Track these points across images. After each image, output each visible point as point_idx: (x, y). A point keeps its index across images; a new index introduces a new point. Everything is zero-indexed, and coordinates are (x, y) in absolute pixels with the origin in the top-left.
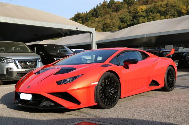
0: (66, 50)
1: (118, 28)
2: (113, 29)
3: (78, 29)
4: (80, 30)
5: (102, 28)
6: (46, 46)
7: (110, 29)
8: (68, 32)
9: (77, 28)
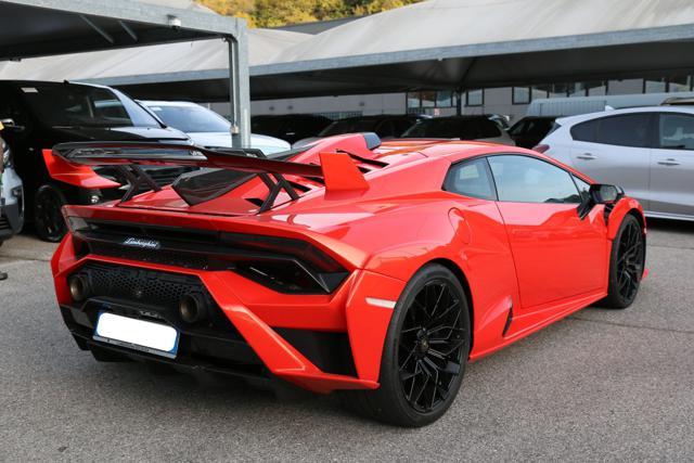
0: (123, 107)
1: (310, 11)
2: (291, 14)
3: (177, 23)
4: (185, 26)
5: (254, 9)
6: (34, 90)
7: (283, 13)
8: (129, 31)
9: (171, 17)
